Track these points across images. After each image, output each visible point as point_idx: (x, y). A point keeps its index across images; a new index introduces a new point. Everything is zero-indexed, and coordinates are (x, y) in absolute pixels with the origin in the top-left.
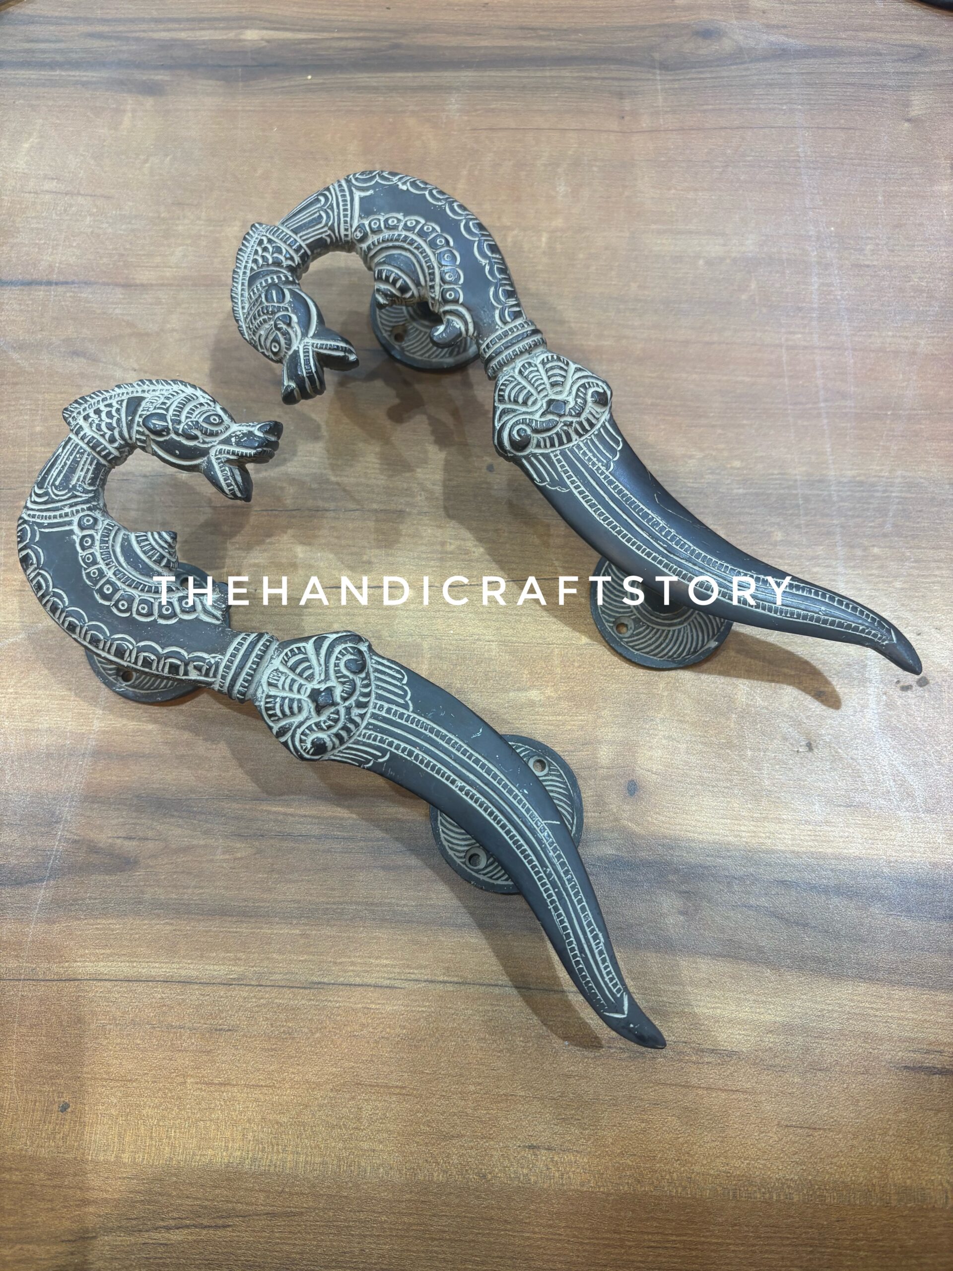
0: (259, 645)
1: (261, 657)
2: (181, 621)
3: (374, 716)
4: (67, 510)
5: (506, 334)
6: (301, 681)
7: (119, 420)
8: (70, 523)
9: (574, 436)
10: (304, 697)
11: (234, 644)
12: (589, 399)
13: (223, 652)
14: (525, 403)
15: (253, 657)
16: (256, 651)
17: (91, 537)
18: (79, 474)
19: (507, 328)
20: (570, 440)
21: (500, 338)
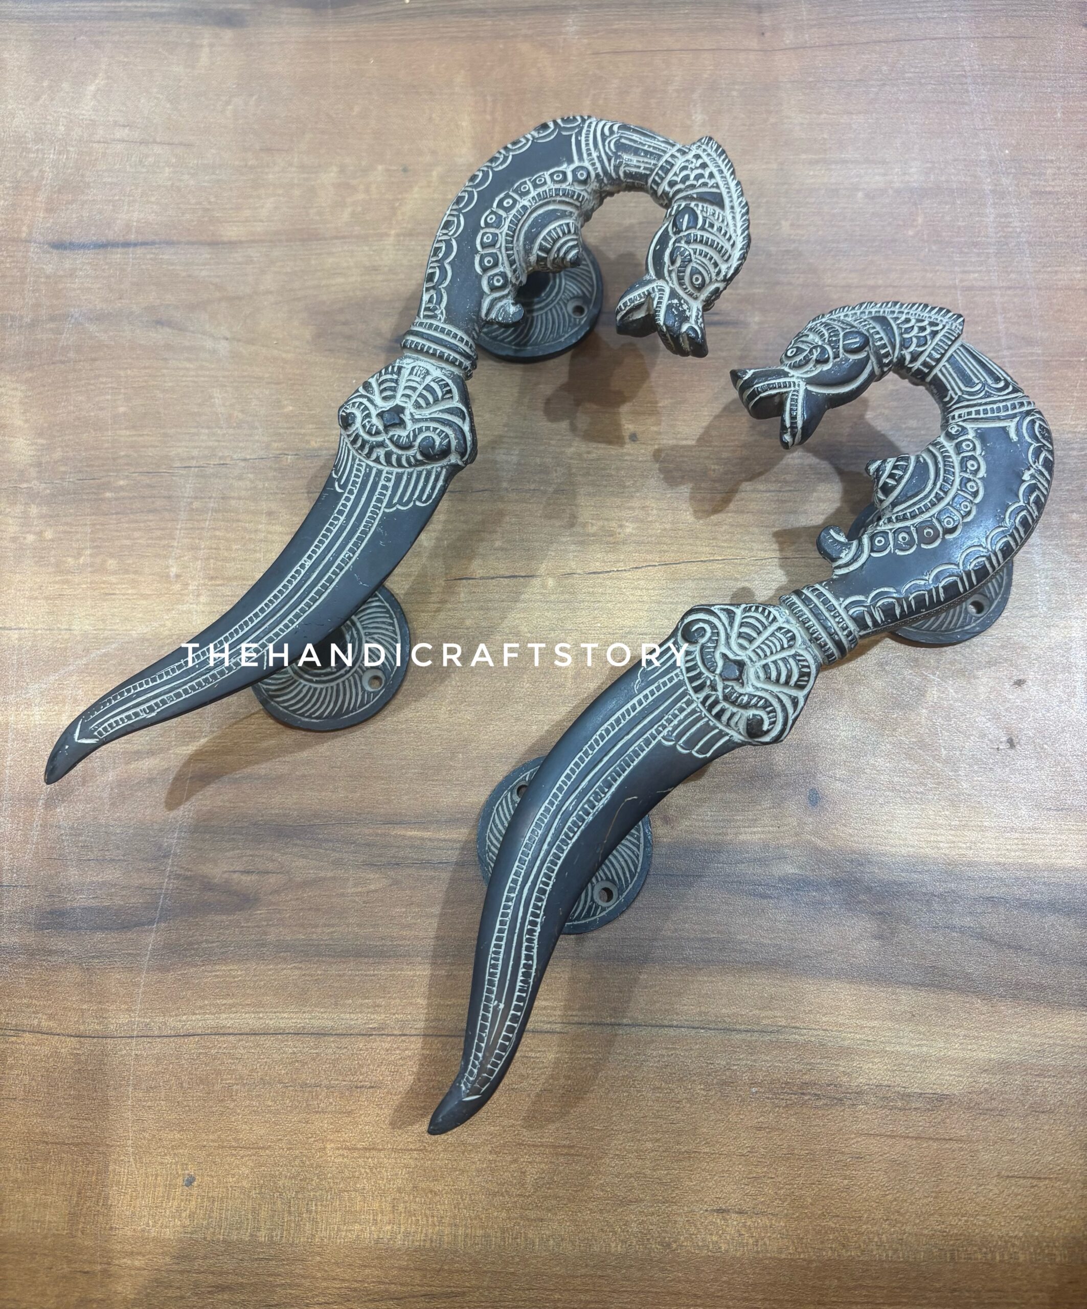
0: (454, 355)
1: (441, 357)
2: (479, 278)
3: (379, 472)
4: (595, 155)
5: (831, 609)
6: (414, 397)
7: (693, 186)
8: (581, 158)
9: (702, 695)
10: (399, 401)
11: (454, 330)
12: (751, 713)
13: (448, 321)
14: (740, 635)
15: (440, 349)
16: (447, 352)
17: (565, 179)
18: (634, 160)
19: (841, 611)
20: (697, 690)
21: (826, 602)
